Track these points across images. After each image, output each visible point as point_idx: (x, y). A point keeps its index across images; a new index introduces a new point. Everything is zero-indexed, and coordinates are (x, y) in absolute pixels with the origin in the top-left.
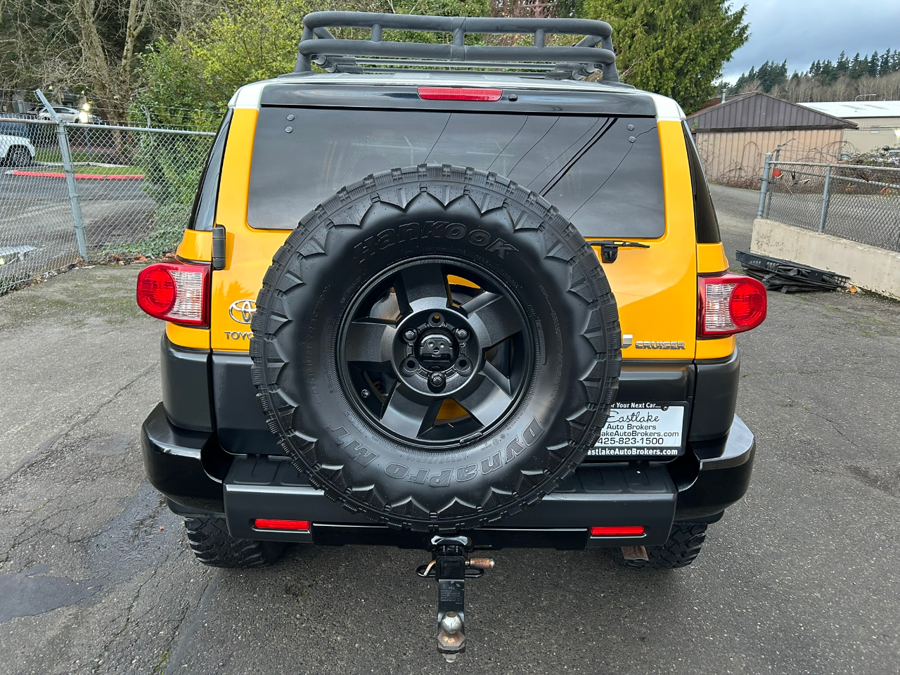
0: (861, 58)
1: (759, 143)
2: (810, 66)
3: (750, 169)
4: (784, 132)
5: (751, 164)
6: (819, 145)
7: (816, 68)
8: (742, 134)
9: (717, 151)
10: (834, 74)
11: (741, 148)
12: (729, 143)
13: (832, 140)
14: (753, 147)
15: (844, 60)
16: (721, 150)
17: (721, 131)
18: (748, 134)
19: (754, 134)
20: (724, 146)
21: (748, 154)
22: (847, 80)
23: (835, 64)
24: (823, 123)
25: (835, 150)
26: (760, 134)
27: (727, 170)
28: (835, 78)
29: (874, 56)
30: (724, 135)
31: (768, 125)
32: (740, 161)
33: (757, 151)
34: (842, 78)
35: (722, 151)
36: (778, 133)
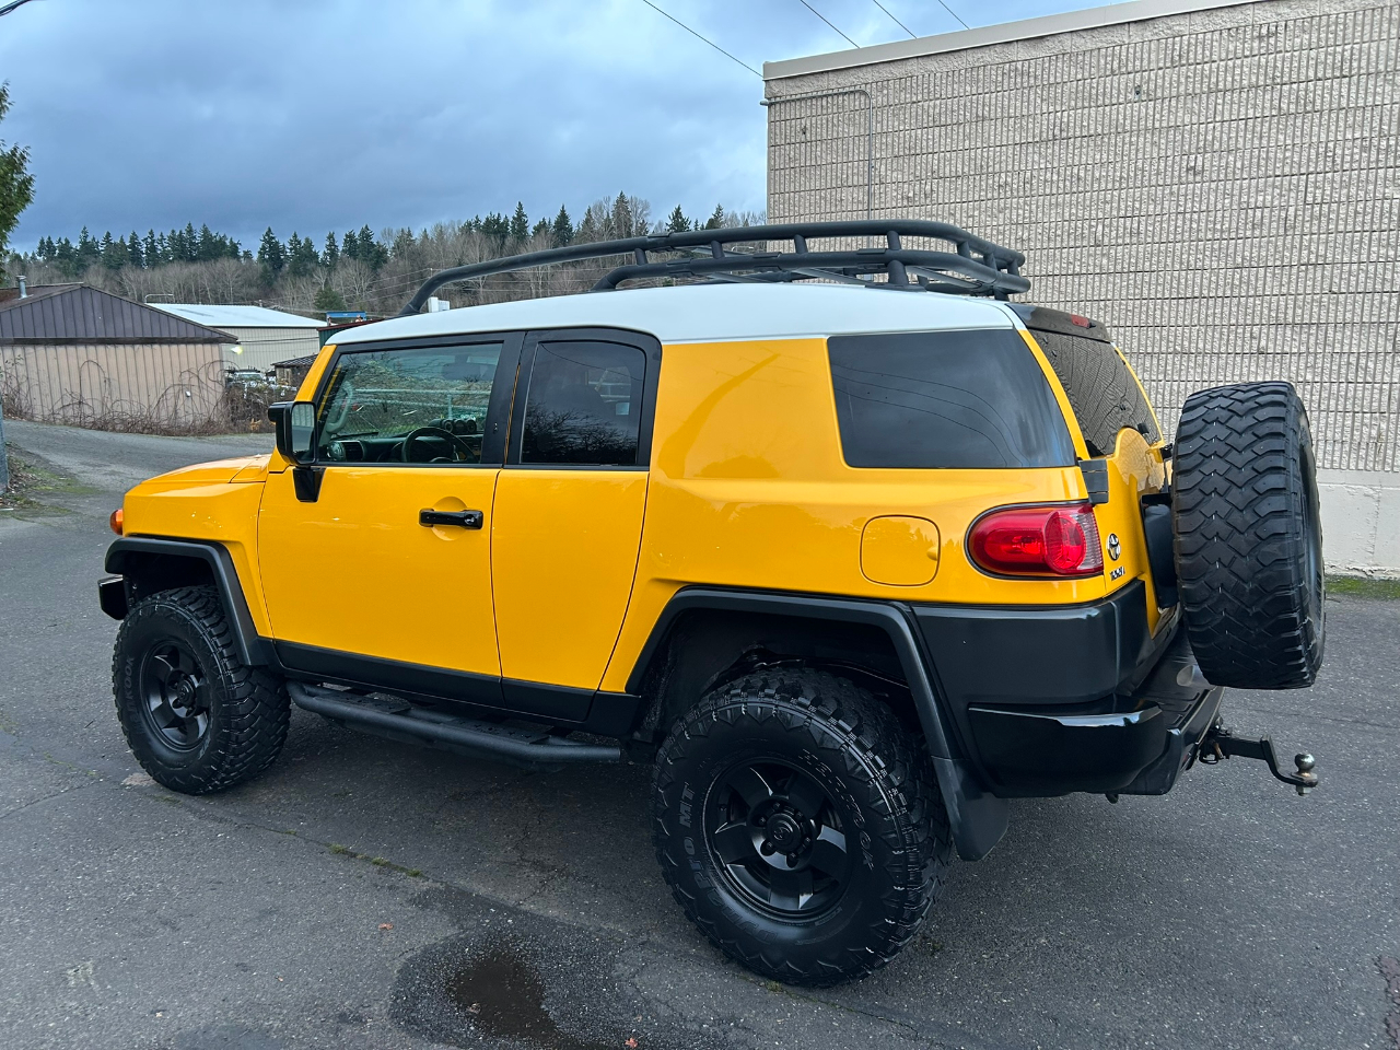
0: (115, 240)
1: (103, 362)
2: (38, 245)
3: (96, 402)
4: (137, 346)
5: (97, 395)
6: (193, 366)
7: (46, 248)
8: (71, 349)
9: (33, 375)
10: (80, 260)
11: (74, 370)
12: (53, 363)
13: (209, 360)
14: (94, 368)
15: (89, 239)
16: (41, 373)
17: (35, 342)
18: (81, 349)
19: (91, 349)
20: (45, 368)
21: (88, 381)
22: (103, 270)
23: (76, 245)
24: (192, 335)
25: (216, 372)
26: (101, 348)
27: (59, 405)
28: (82, 266)
29: (134, 238)
30: (41, 349)
31: (111, 335)
32: (76, 390)
33: (102, 375)
34: (93, 268)
35: (44, 377)
36: (129, 348)
